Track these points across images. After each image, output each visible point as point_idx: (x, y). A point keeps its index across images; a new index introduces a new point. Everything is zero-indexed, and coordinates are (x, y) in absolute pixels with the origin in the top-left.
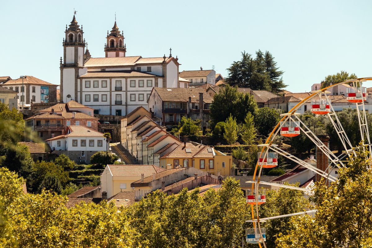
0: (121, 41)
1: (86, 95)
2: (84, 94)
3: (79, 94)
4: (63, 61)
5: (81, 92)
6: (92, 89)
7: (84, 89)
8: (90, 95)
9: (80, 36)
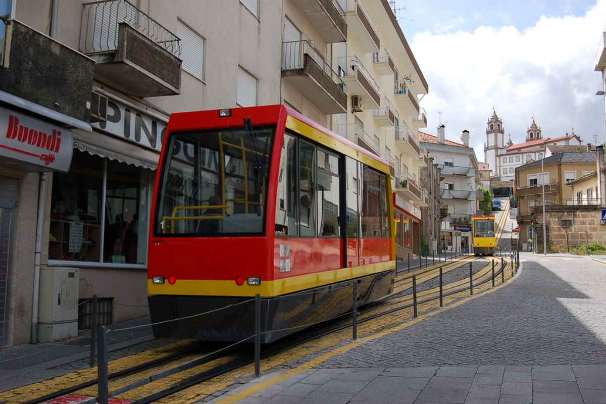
0: (538, 133)
1: (504, 169)
2: (502, 168)
3: (498, 168)
4: (486, 145)
5: (500, 167)
6: (508, 163)
7: (502, 164)
8: (506, 169)
9: (499, 125)
